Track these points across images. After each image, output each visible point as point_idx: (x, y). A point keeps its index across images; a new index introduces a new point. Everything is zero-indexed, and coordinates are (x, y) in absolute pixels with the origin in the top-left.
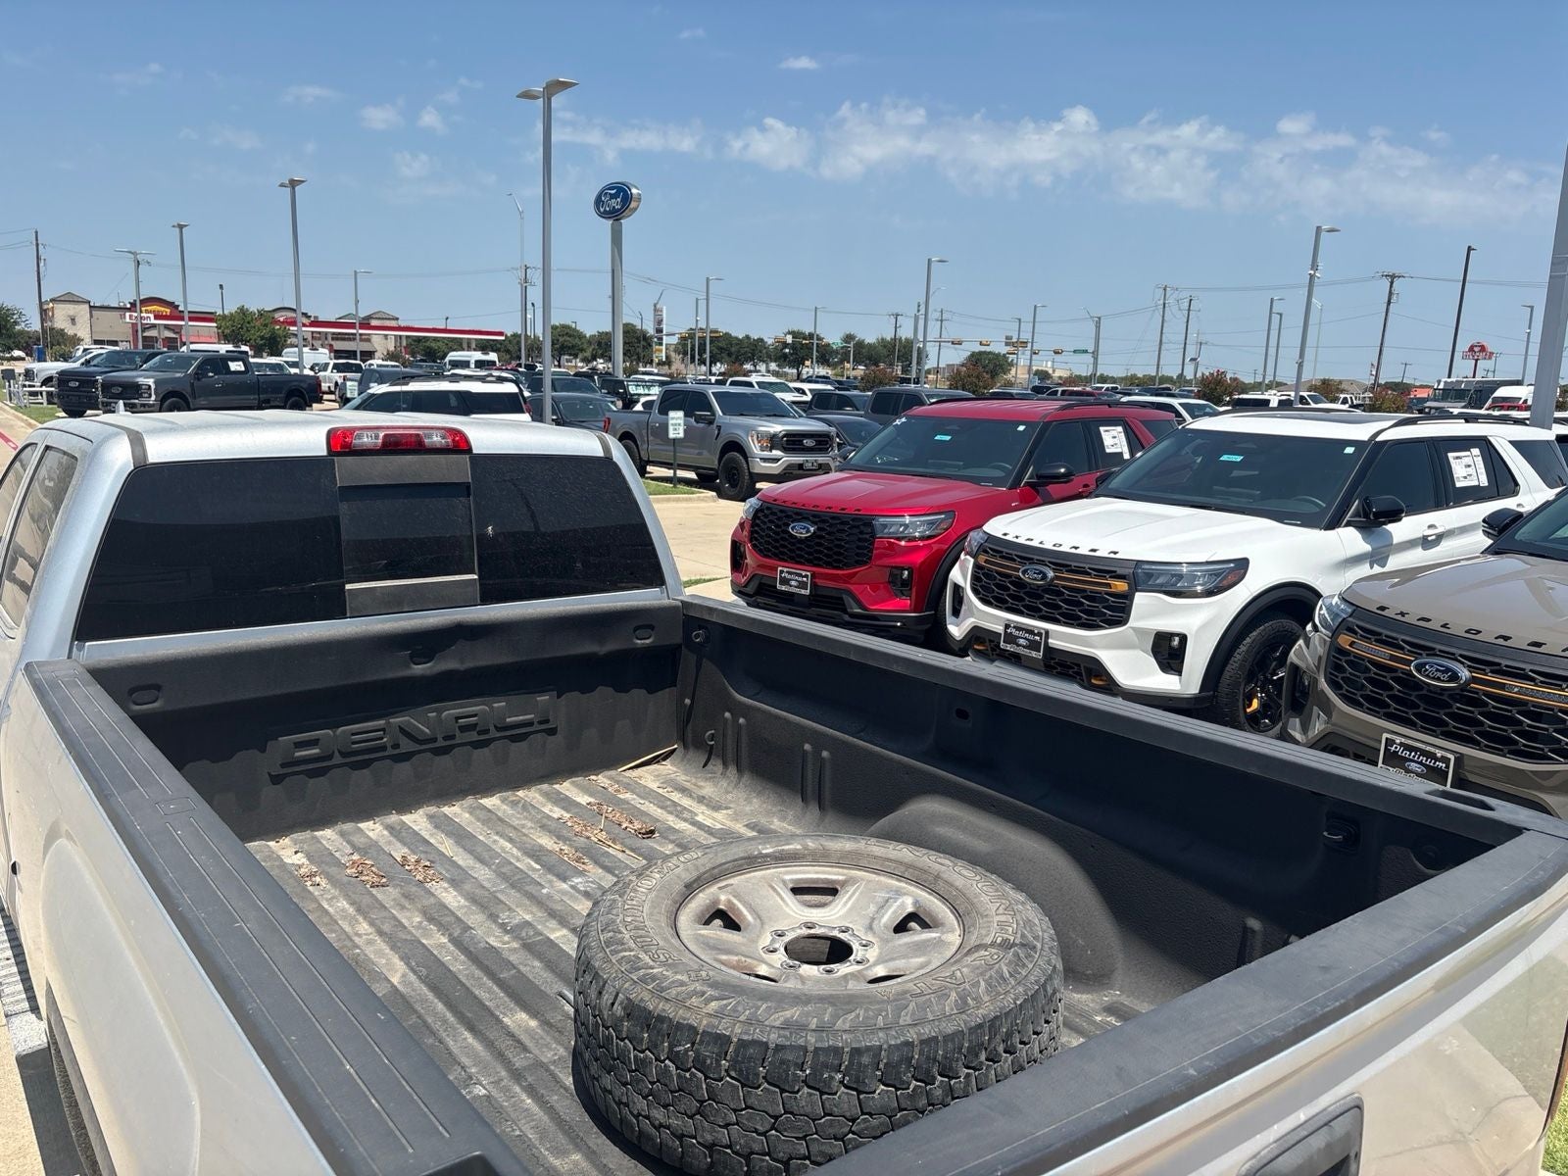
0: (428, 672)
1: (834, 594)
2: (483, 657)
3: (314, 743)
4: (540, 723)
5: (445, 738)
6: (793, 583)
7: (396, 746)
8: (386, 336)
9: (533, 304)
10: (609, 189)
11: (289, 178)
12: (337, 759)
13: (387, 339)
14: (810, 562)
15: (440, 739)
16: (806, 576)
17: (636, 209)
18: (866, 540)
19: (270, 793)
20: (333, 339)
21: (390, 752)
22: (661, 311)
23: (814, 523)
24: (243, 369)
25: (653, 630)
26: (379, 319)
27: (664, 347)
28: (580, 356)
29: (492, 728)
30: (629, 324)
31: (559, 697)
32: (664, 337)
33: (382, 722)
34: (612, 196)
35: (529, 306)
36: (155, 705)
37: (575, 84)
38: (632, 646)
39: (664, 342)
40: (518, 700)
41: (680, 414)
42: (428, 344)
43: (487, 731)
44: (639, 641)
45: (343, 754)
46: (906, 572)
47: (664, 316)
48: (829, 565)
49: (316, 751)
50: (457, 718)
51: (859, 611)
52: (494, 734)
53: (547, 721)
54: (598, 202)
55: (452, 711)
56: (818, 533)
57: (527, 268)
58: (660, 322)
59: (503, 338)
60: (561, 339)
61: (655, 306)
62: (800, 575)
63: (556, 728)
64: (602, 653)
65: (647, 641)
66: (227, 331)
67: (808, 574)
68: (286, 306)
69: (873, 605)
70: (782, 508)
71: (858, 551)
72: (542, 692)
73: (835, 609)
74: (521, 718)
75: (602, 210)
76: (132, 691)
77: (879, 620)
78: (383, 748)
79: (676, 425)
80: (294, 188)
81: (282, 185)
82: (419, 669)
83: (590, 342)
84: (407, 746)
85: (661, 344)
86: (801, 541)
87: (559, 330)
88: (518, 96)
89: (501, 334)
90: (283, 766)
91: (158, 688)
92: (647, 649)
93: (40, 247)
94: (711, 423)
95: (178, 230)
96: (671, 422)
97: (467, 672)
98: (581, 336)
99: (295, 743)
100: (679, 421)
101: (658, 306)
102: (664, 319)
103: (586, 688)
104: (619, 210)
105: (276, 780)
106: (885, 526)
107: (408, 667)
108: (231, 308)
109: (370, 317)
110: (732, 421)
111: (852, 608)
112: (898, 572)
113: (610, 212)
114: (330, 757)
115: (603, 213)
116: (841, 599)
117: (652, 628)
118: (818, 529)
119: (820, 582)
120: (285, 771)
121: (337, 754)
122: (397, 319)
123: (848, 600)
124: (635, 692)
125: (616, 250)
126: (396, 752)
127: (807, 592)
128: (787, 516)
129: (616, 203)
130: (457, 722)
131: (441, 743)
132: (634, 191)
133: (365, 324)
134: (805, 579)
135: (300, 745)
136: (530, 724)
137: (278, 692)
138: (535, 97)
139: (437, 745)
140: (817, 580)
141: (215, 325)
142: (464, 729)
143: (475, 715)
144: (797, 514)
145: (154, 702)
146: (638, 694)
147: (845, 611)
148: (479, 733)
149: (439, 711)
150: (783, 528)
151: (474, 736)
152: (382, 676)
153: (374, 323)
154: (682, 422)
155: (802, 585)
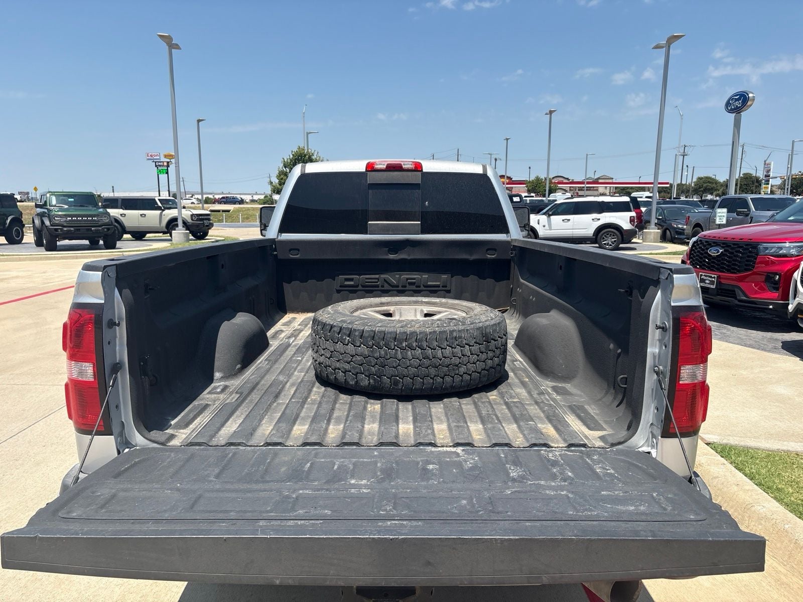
0: (395, 258)
1: (730, 288)
2: (417, 255)
3: (352, 280)
4: (443, 287)
5: (402, 286)
6: (707, 281)
7: (383, 286)
8: (606, 187)
9: (687, 166)
10: (734, 96)
11: (549, 110)
12: (360, 288)
13: (606, 189)
14: (719, 270)
15: (400, 286)
16: (714, 278)
17: (751, 105)
18: (752, 257)
19: (336, 295)
20: (579, 190)
21: (380, 288)
22: (770, 164)
23: (723, 247)
24: (519, 200)
25: (496, 251)
26: (604, 179)
27: (770, 186)
28: (714, 193)
29: (422, 286)
30: (747, 174)
31: (452, 277)
32: (770, 180)
33: (378, 276)
34: (737, 100)
35: (685, 167)
36: (297, 256)
37: (684, 36)
38: (485, 258)
39: (770, 183)
40: (433, 275)
41: (725, 210)
42: (627, 190)
43: (419, 287)
44: (489, 256)
45: (363, 286)
46: (778, 277)
47: (772, 167)
48: (729, 271)
49: (353, 283)
50: (407, 279)
51: (745, 298)
52: (422, 288)
53: (446, 287)
54: (728, 104)
55: (405, 276)
56: (725, 253)
57: (685, 146)
58: (769, 171)
59: (668, 186)
60: (705, 185)
61: (765, 162)
62: (711, 277)
63: (450, 290)
64: (471, 259)
65: (493, 256)
66: (530, 188)
67: (716, 276)
68: (559, 175)
69: (753, 295)
70: (707, 240)
71: (747, 263)
72: (444, 274)
73: (730, 297)
74: (434, 283)
75: (729, 108)
76: (291, 250)
77: (756, 304)
78: (378, 286)
79: (721, 216)
80: (551, 115)
81: (546, 114)
82: (391, 256)
83: (722, 185)
84: (387, 287)
85: (768, 184)
86: (714, 258)
87: (703, 180)
88: (653, 48)
89: (667, 183)
90: (340, 286)
91: (298, 250)
92: (493, 260)
93: (459, 156)
94: (747, 215)
95: (506, 141)
96: (718, 215)
97: (411, 260)
98: (716, 182)
99: (345, 279)
100: (723, 214)
101: (767, 162)
102: (771, 170)
103: (465, 275)
104: (740, 107)
105: (338, 291)
106: (766, 248)
107: (387, 255)
108: (532, 178)
109: (599, 178)
110: (761, 214)
111: (740, 296)
112: (773, 276)
113: (735, 109)
114: (357, 286)
115: (730, 110)
116: (734, 291)
117: (495, 250)
118: (725, 250)
119: (723, 281)
120: (341, 289)
121: (360, 286)
122: (612, 179)
123: (738, 292)
124: (488, 280)
125: (736, 131)
126: (383, 289)
127: (713, 287)
128: (710, 244)
129: (738, 104)
130: (407, 281)
131: (400, 288)
132: (751, 95)
133: (596, 182)
134: (713, 279)
135: (347, 280)
136: (438, 286)
137: (338, 258)
138: (662, 47)
139: (399, 289)
140: (721, 280)
141: (525, 186)
142: (411, 284)
143: (415, 279)
144: (714, 243)
145: (297, 255)
146: (490, 281)
147: (736, 298)
148: (417, 287)
149: (400, 275)
150: (705, 251)
151: (414, 288)
152: (377, 257)
153: (600, 181)
154: (725, 215)
155: (712, 283)
